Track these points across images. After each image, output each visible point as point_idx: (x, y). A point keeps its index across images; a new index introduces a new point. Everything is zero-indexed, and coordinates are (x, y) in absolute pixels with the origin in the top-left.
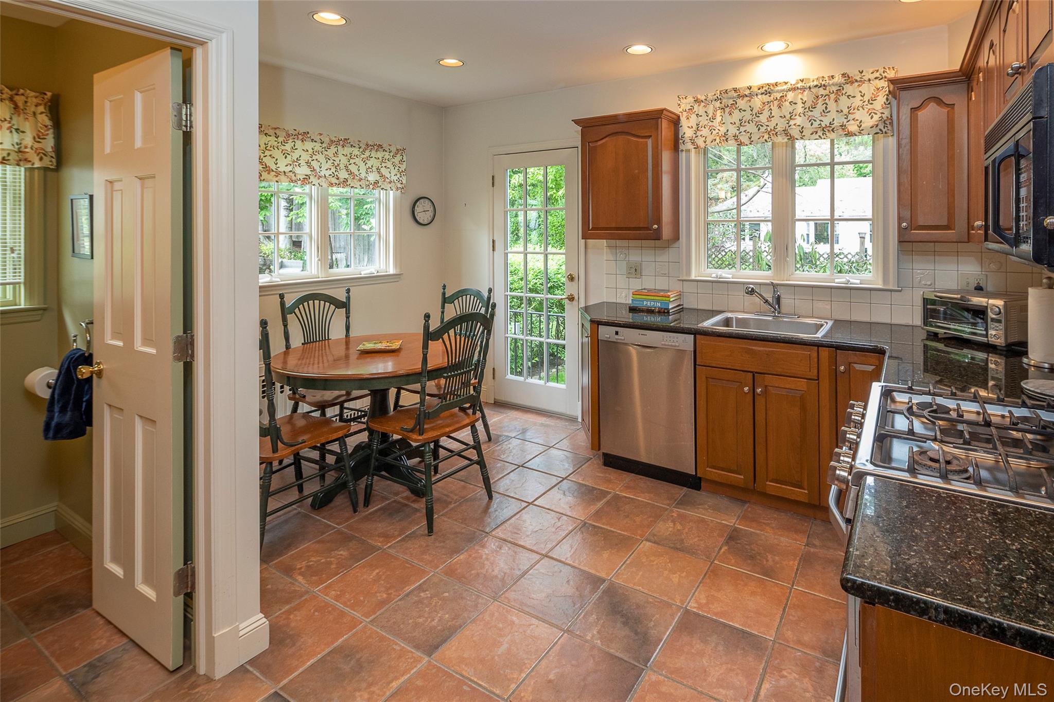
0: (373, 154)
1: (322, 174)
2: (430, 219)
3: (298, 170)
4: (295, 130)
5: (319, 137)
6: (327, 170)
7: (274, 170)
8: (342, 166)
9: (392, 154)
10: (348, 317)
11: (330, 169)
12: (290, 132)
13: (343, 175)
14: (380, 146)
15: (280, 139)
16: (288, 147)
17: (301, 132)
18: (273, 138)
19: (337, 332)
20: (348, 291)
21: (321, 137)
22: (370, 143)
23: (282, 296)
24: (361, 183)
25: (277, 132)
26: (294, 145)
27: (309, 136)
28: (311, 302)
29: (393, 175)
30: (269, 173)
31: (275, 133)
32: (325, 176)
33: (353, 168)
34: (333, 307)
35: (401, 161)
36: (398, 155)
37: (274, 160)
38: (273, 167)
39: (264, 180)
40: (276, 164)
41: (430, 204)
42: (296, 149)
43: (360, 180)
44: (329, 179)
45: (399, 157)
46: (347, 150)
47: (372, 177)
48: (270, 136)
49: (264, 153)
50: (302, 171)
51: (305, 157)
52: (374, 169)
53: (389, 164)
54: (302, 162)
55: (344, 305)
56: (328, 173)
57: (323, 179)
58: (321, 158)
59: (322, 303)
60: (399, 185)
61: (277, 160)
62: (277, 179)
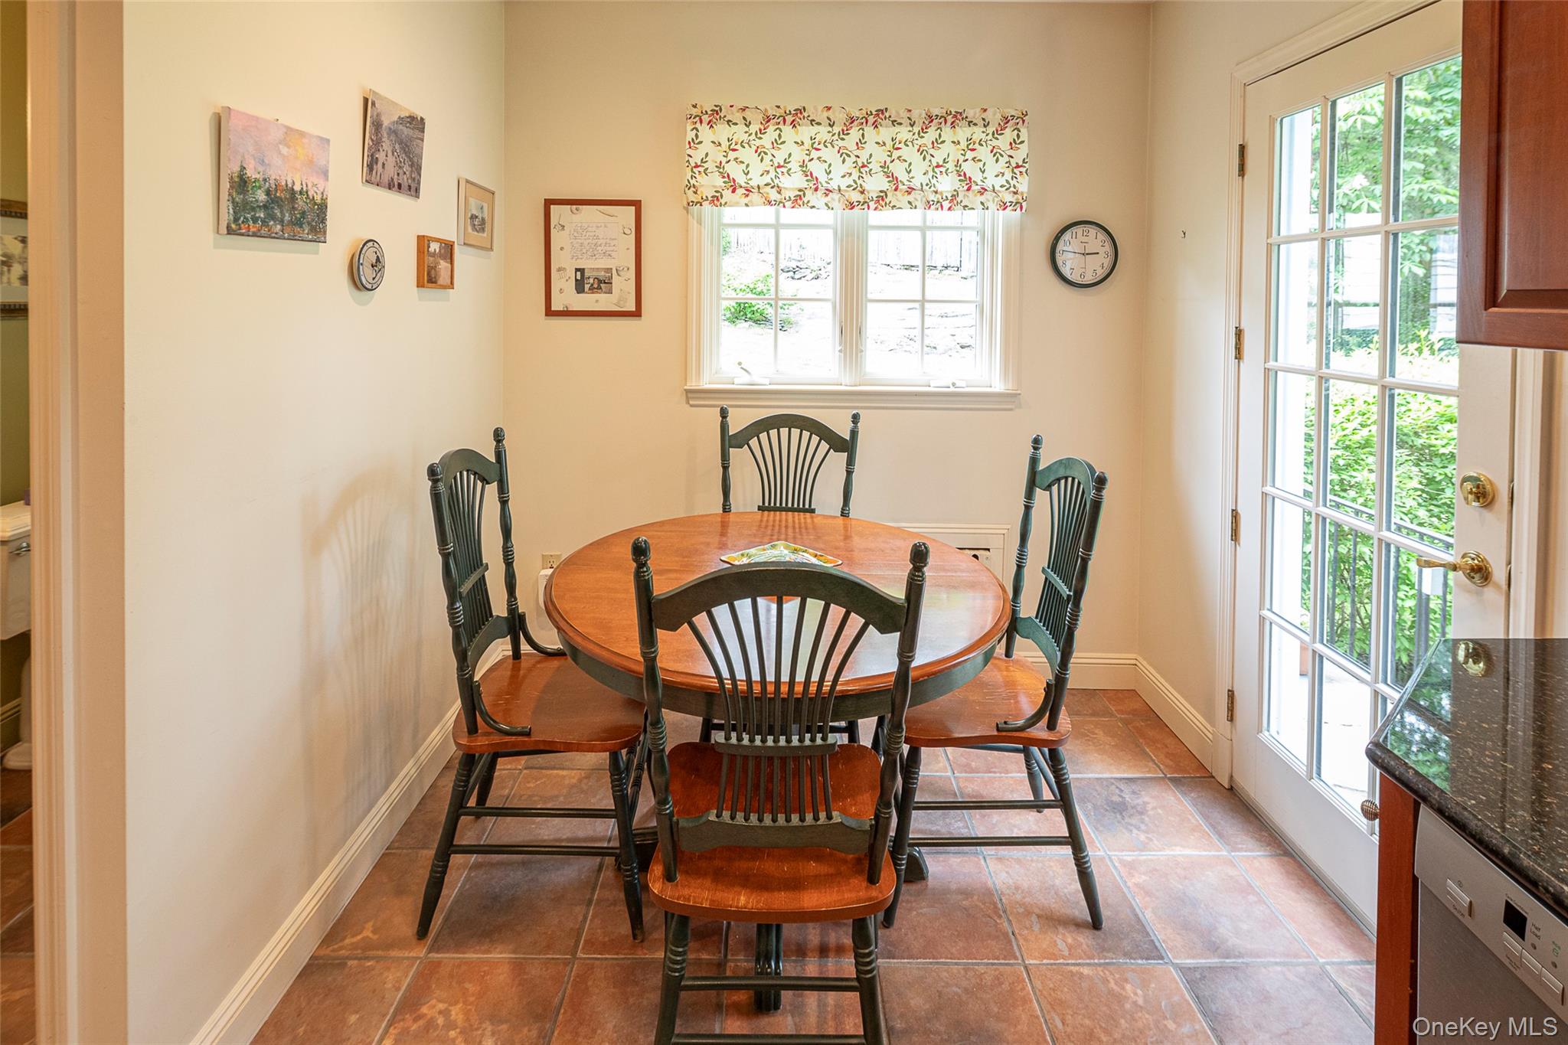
0: (947, 133)
1: (833, 185)
2: (1101, 273)
3: (785, 182)
4: (778, 107)
5: (826, 114)
6: (843, 177)
7: (743, 185)
8: (875, 166)
9: (990, 130)
10: (849, 473)
11: (850, 174)
12: (770, 113)
13: (876, 184)
14: (958, 116)
15: (754, 128)
16: (767, 141)
17: (791, 108)
18: (742, 128)
19: (826, 498)
20: (856, 418)
21: (830, 114)
22: (935, 111)
23: (724, 413)
24: (911, 198)
25: (748, 114)
26: (780, 136)
27: (806, 114)
28: (784, 431)
29: (993, 173)
30: (734, 191)
31: (744, 118)
32: (840, 190)
33: (899, 170)
34: (824, 446)
35: (1013, 145)
36: (1008, 131)
37: (744, 166)
38: (741, 180)
39: (726, 203)
40: (747, 174)
41: (1102, 236)
42: (784, 142)
43: (910, 190)
44: (847, 194)
45: (1009, 134)
46: (886, 133)
47: (947, 184)
48: (736, 124)
49: (726, 157)
50: (793, 182)
51: (798, 155)
52: (951, 166)
53: (983, 153)
54: (794, 166)
55: (846, 446)
56: (844, 183)
57: (835, 196)
58: (828, 154)
59: (806, 434)
60: (1008, 197)
61: (748, 166)
62: (746, 200)
